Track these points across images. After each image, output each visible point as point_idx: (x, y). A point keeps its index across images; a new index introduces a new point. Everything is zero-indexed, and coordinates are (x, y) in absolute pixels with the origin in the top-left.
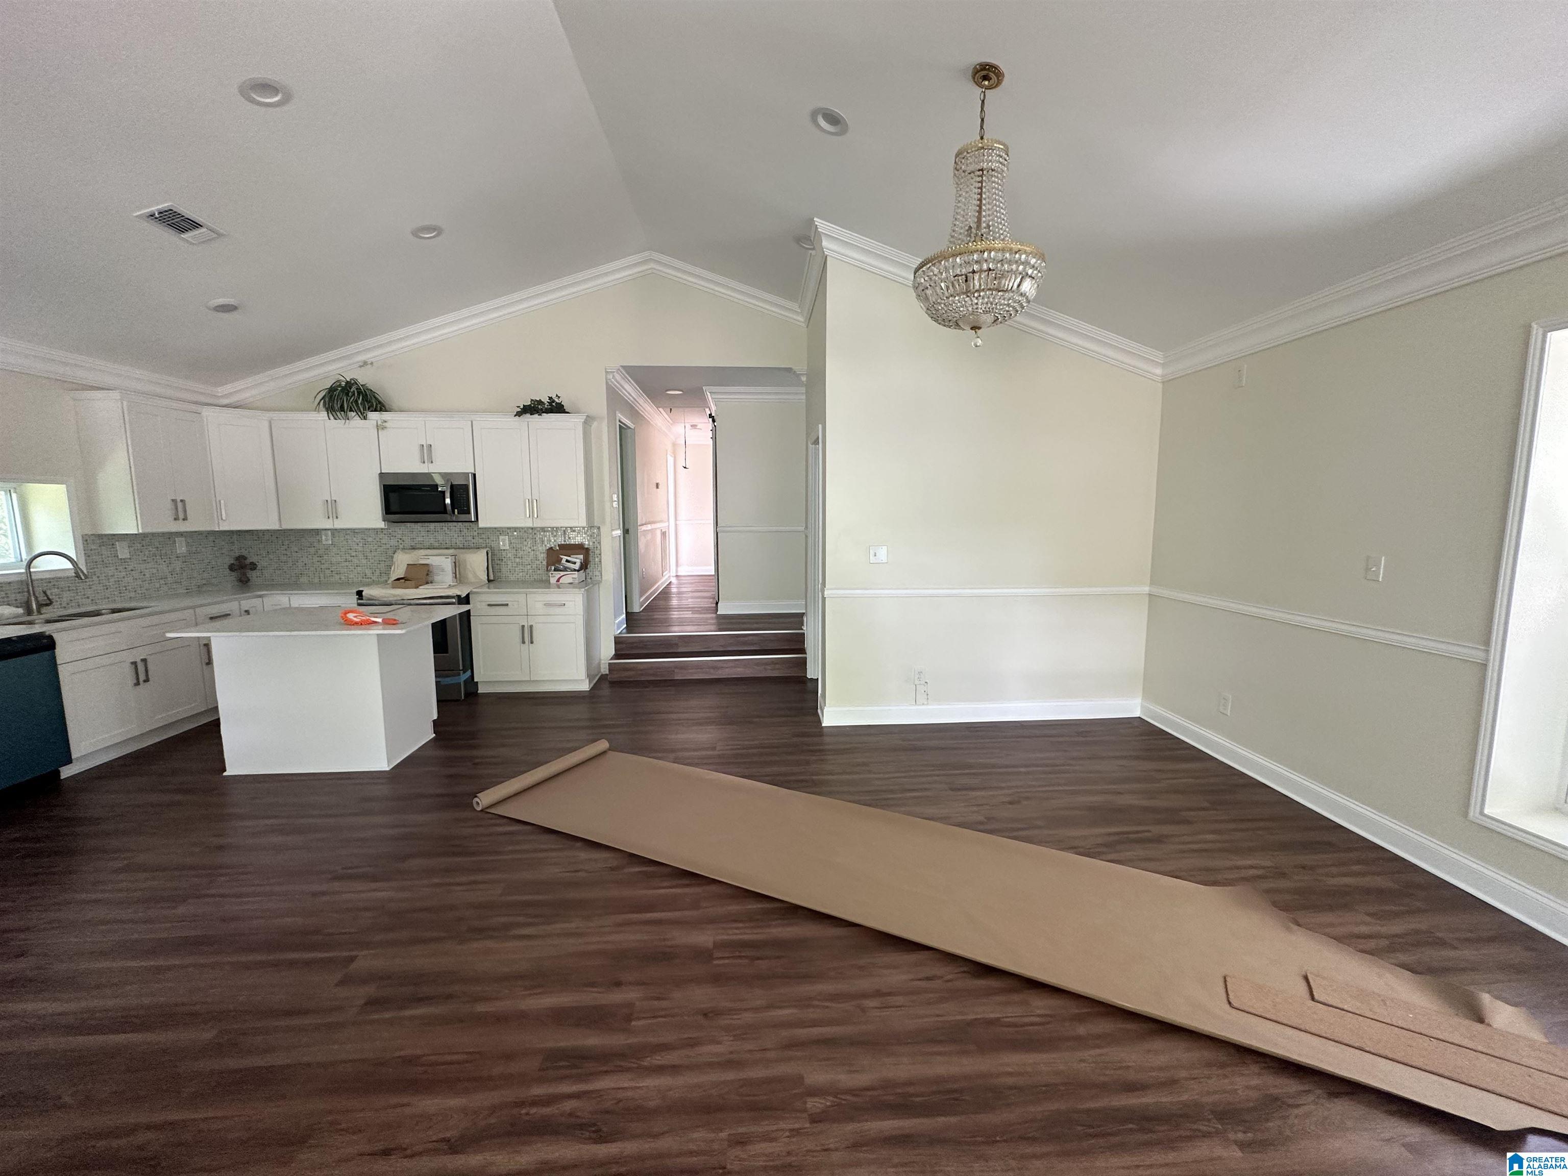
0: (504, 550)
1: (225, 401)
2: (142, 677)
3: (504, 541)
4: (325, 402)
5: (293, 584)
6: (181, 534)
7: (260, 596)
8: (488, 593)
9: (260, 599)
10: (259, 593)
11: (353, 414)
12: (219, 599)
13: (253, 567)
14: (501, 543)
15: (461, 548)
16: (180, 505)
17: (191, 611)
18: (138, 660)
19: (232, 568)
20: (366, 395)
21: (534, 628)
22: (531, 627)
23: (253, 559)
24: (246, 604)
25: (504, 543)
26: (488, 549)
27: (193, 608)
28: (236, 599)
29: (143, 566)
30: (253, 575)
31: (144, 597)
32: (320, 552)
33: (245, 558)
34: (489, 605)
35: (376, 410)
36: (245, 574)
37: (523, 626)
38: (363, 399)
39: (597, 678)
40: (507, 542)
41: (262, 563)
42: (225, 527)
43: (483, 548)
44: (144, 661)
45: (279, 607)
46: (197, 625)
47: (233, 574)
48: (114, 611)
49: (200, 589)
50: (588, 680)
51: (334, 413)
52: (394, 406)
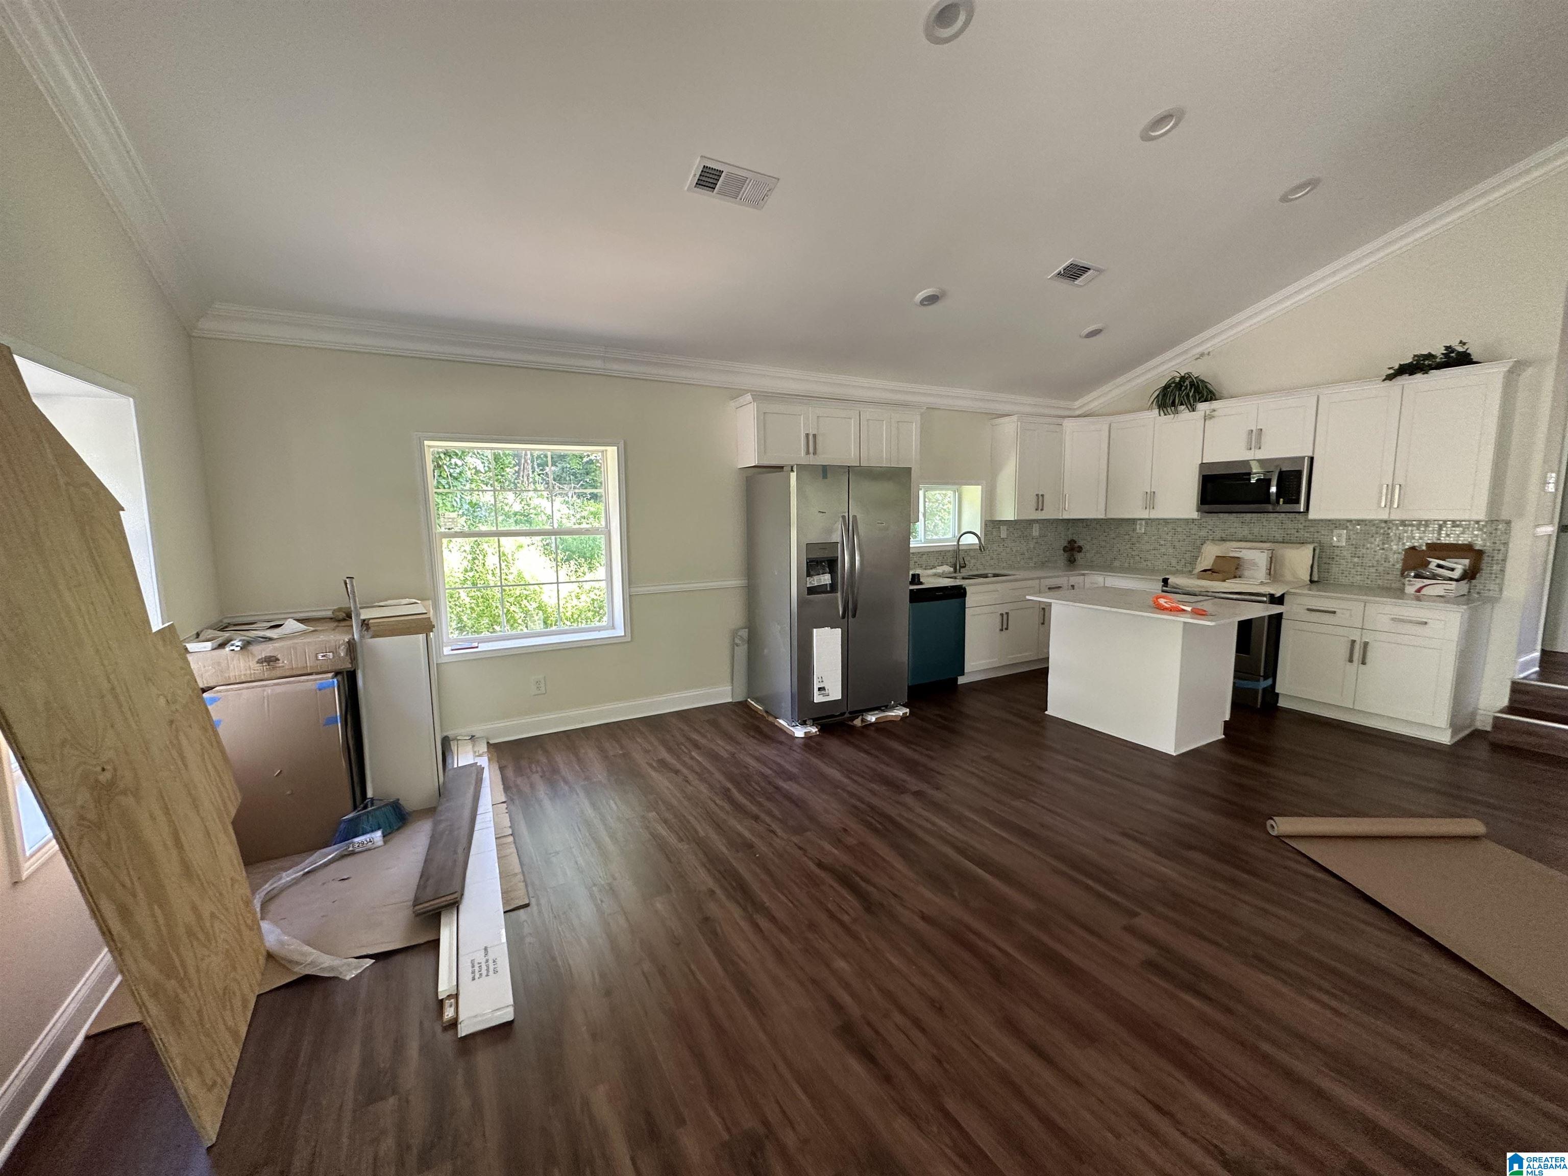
0: (1338, 547)
1: (1078, 413)
2: (1005, 626)
3: (1339, 536)
4: (1158, 401)
5: (1108, 567)
6: (1037, 521)
7: (1083, 575)
8: (1309, 595)
9: (1082, 577)
10: (1083, 572)
11: (1183, 407)
12: (1056, 574)
13: (1080, 549)
14: (1335, 539)
15: (1280, 542)
16: (1040, 498)
17: (1037, 581)
18: (1004, 613)
19: (1065, 549)
20: (1198, 386)
21: (1369, 648)
22: (1366, 644)
23: (1081, 543)
24: (1074, 580)
25: (1339, 539)
26: (1316, 545)
27: (1039, 578)
28: (1065, 576)
29: (1013, 544)
30: (1079, 556)
31: (1011, 567)
32: (1134, 540)
33: (1075, 542)
34: (1308, 610)
35: (1206, 401)
36: (1073, 555)
37: (1353, 642)
38: (1194, 392)
39: (1467, 732)
40: (1344, 536)
41: (1086, 547)
42: (1066, 517)
43: (1310, 543)
44: (1007, 613)
45: (1096, 586)
46: (1040, 592)
47: (1066, 555)
48: (995, 575)
49: (1043, 565)
50: (1450, 730)
51: (1165, 409)
52: (1225, 393)
